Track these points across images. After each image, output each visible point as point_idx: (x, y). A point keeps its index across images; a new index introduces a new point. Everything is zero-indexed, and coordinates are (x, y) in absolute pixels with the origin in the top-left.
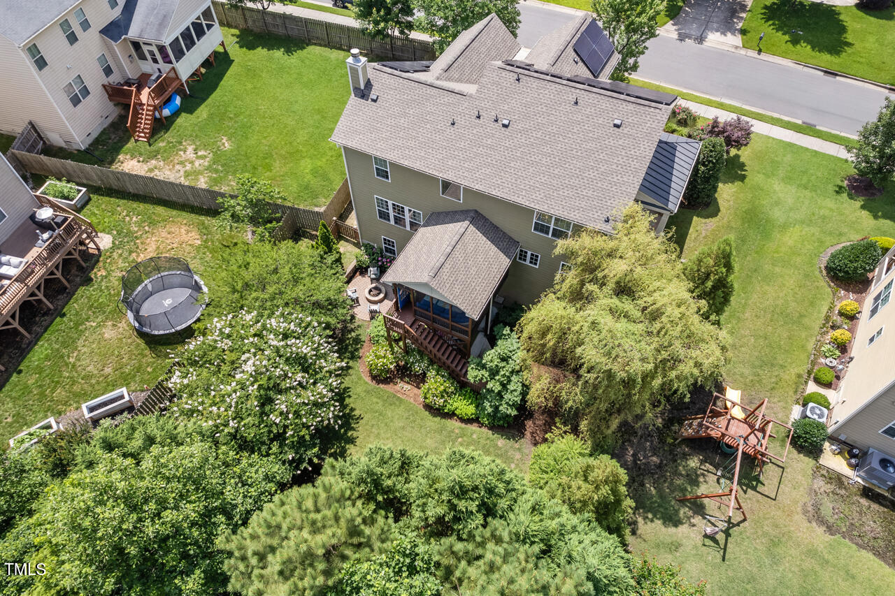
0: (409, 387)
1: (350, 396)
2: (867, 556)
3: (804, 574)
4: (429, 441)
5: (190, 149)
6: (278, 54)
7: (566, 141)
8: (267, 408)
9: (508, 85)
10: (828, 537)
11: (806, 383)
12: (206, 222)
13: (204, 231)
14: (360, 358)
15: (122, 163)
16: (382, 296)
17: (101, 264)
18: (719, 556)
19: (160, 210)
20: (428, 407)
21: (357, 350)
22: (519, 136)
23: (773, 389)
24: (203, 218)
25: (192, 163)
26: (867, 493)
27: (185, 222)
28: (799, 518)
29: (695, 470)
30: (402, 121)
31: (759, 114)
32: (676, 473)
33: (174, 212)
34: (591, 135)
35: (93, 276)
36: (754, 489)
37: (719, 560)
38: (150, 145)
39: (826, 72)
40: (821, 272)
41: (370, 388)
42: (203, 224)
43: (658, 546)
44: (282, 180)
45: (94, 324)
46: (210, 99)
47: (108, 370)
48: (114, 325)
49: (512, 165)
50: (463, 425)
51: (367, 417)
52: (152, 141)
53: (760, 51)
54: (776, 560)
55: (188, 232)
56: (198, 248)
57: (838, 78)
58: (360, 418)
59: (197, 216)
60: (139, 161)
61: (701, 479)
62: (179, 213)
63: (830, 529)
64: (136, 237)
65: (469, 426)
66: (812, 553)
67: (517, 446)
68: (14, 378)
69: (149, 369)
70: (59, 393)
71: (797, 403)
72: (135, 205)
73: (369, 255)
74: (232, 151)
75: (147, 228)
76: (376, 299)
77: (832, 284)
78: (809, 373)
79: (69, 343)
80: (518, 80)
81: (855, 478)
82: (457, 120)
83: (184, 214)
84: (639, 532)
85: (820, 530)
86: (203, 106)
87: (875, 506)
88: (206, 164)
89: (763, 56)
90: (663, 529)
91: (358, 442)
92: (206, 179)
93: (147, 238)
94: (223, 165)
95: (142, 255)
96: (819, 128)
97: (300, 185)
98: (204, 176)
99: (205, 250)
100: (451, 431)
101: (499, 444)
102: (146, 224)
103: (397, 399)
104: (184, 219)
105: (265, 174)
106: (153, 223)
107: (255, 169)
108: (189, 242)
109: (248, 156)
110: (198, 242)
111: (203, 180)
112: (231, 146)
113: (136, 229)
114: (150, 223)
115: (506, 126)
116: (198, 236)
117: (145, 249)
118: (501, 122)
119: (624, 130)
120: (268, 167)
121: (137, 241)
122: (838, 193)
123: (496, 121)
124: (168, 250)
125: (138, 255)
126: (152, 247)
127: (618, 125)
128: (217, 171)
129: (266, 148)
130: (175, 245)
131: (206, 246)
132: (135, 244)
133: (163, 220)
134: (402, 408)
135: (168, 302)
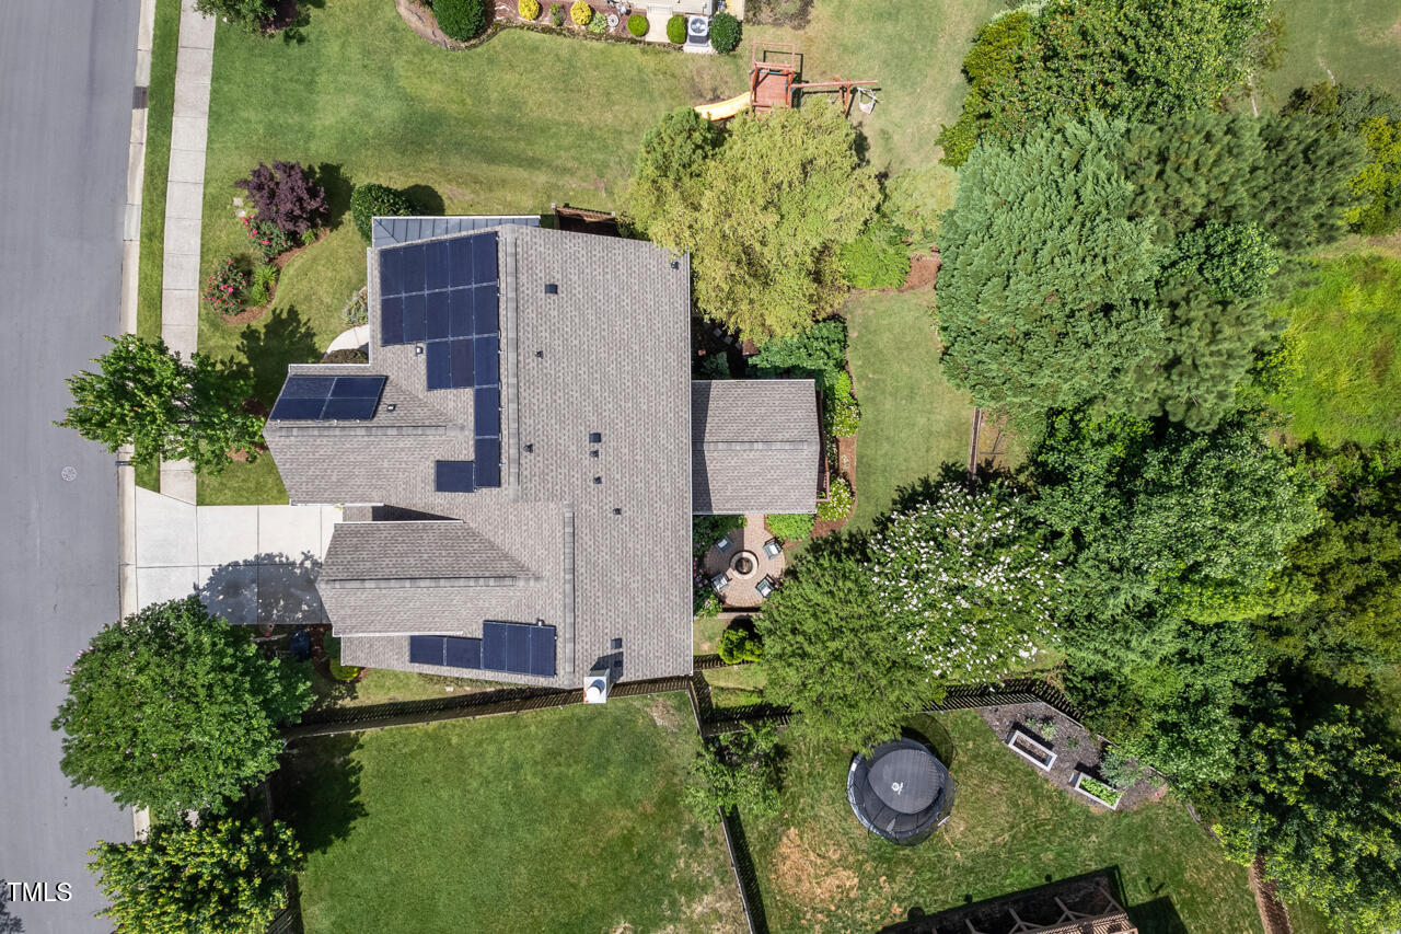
1: (882, 514)
3: (861, 20)
4: (887, 406)
7: (594, 349)
8: (1005, 540)
9: (540, 458)
11: (649, 44)
12: (759, 846)
13: (771, 839)
14: (834, 531)
16: (745, 555)
17: (888, 922)
19: (773, 925)
21: (826, 541)
22: (607, 414)
23: (673, 75)
24: (755, 858)
27: (773, 876)
28: (811, 30)
30: (635, 585)
33: (767, 901)
34: (577, 320)
35: (906, 916)
40: (475, 46)
41: (862, 498)
42: (762, 849)
43: (890, 150)
45: (958, 854)
47: (995, 788)
48: (947, 831)
49: (645, 407)
50: (856, 381)
51: (895, 483)
54: (860, 47)
55: (785, 858)
56: (798, 826)
58: (900, 489)
59: (757, 865)
62: (764, 895)
64: (828, 916)
65: (854, 377)
66: (838, 16)
67: (850, 317)
68: (1057, 877)
69: (971, 745)
70: (1044, 812)
71: (680, 49)
74: (626, 913)
75: (808, 916)
76: (752, 558)
77: (490, 31)
78: (634, 42)
79: (992, 858)
80: (530, 448)
82: (609, 508)
83: (762, 888)
84: (883, 170)
90: (872, 149)
91: (922, 476)
92: (694, 906)
93: (822, 900)
94: (659, 902)
95: (848, 884)
96: (144, 79)
97: (633, 770)
98: (692, 912)
99: (798, 813)
100: (866, 388)
101: (855, 334)
102: (803, 922)
103: (859, 461)
104: (768, 880)
105: (642, 832)
106: (797, 914)
107: (640, 855)
108: (799, 842)
109: (623, 885)
110: (793, 831)
111: (700, 909)
112: (618, 923)
113: (817, 927)
114: (799, 919)
115: (597, 438)
116: (785, 839)
117: (838, 887)
118: (597, 446)
119: (557, 279)
120: (627, 840)
121: (833, 908)
122: (301, 40)
123: (596, 453)
124: (824, 857)
125: (852, 888)
126: (831, 882)
127: (552, 289)
128: (673, 903)
129: (594, 869)
130: (812, 856)
131: (793, 816)
132: (838, 907)
133: (785, 905)
134: (869, 452)
135: (897, 787)
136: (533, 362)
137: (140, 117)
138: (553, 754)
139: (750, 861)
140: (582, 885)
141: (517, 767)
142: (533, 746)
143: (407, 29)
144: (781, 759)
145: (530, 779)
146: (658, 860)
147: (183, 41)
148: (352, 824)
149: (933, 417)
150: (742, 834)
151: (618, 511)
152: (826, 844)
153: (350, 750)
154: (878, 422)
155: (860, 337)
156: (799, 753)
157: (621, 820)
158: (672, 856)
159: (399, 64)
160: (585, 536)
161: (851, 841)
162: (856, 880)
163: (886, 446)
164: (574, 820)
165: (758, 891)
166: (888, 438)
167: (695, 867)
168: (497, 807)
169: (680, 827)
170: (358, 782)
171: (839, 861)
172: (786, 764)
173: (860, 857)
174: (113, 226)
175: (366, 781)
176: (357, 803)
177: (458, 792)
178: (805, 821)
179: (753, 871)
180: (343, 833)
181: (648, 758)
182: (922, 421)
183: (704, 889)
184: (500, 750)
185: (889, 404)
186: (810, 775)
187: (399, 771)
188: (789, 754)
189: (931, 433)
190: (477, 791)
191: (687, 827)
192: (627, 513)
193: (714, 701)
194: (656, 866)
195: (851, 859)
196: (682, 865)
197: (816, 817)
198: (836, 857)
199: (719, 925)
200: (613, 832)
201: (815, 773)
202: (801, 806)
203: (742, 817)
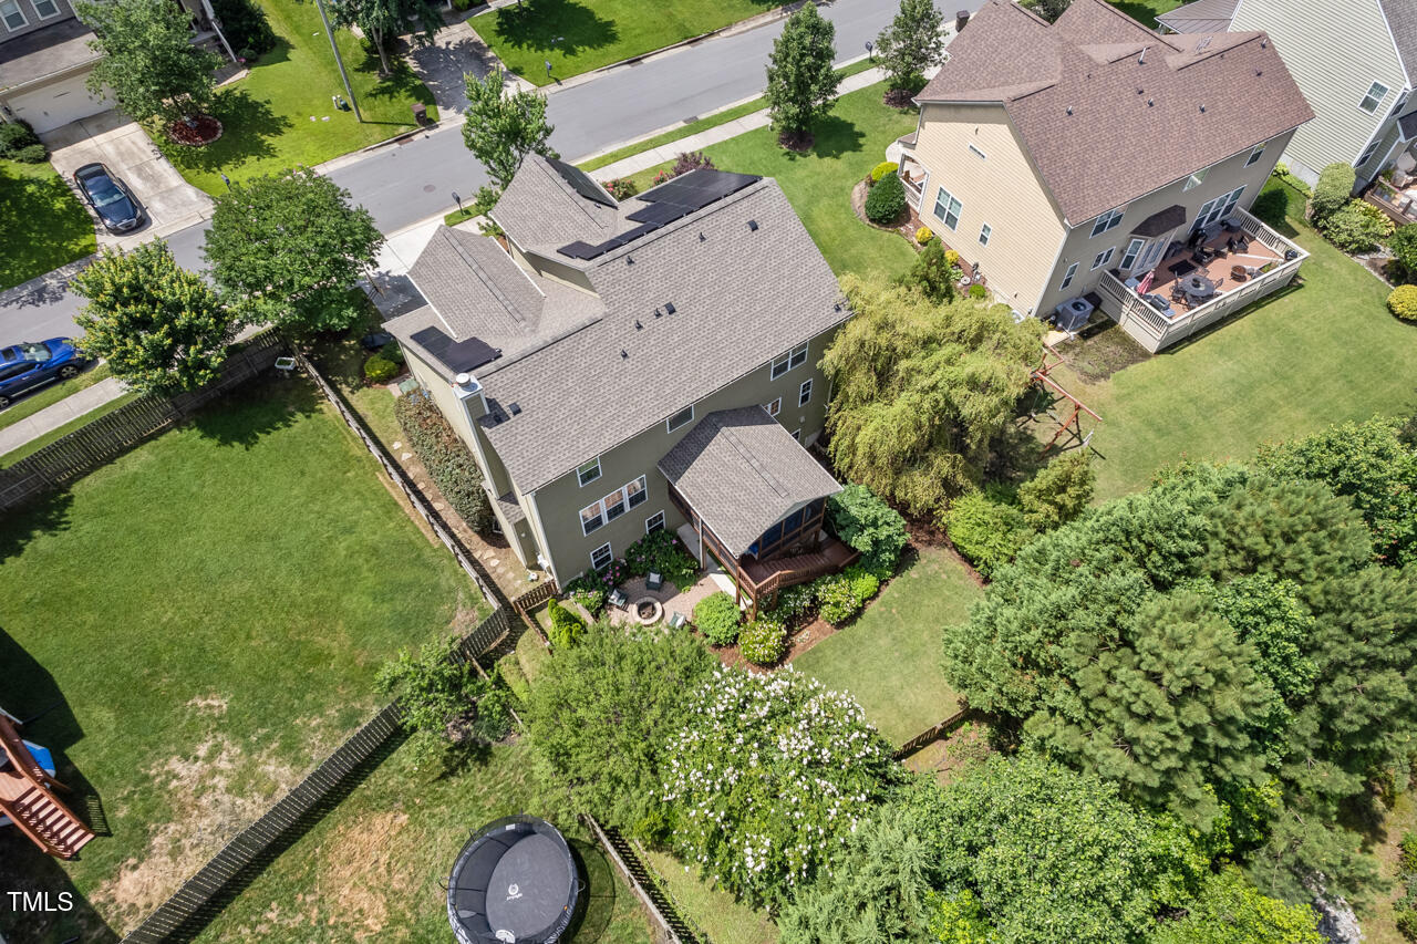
0: (806, 632)
2: (1131, 368)
3: (1134, 414)
4: (881, 642)
5: (176, 765)
6: (42, 541)
10: (1110, 383)
12: (368, 793)
13: (387, 801)
15: (113, 900)
18: (1099, 460)
19: (282, 863)
20: (841, 625)
22: (694, 309)
24: (354, 796)
25: (214, 772)
26: (1086, 335)
27: (342, 827)
29: (1018, 432)
31: (651, 140)
32: (1014, 447)
34: (745, 254)
36: (1054, 401)
37: (1103, 462)
38: (108, 834)
39: (629, 63)
40: (873, 227)
42: (368, 798)
44: (364, 647)
46: (66, 694)
50: (878, 600)
52: (98, 827)
53: (557, 81)
55: (368, 829)
57: (645, 61)
59: (346, 803)
60: (135, 868)
61: (1029, 432)
63: (1105, 376)
64: (320, 922)
65: (882, 595)
67: (924, 561)
72: (237, 905)
73: (592, 589)
74: (237, 698)
75: (309, 899)
77: (890, 229)
80: (630, 262)
81: (1069, 335)
82: (623, 346)
83: (322, 823)
85: (1102, 382)
86: (76, 711)
87: (1096, 338)
88: (237, 750)
89: (568, 83)
92: (273, 761)
93: (336, 901)
94: (262, 723)
95: (369, 921)
96: (702, 117)
97: (393, 627)
98: (265, 763)
99: (426, 811)
100: (881, 614)
101: (916, 576)
102: (301, 896)
103: (814, 651)
104: (335, 826)
105: (332, 667)
106: (306, 884)
107: (308, 677)
108: (393, 833)
109: (269, 679)
110: (404, 818)
111: (272, 769)
112: (223, 697)
113: (300, 917)
114: (302, 888)
115: (672, 311)
116: (391, 815)
117: (361, 911)
118: (665, 312)
119: (763, 227)
120: (319, 657)
121: (331, 922)
122: (792, 159)
123: (659, 315)
124: (389, 872)
125: (367, 929)
126: (363, 899)
127: (754, 227)
128: (268, 738)
129: (274, 644)
130: (384, 858)
131: (421, 809)
132: (335, 927)
133: (313, 863)
134: (828, 652)
135: (514, 892)
136: (694, 236)
137: (682, 124)
138: (375, 551)
139: (349, 792)
140: (253, 643)
141: (349, 531)
142: (375, 533)
143: (849, 195)
144: (476, 760)
145: (341, 548)
146: (309, 697)
147: (741, 120)
148: (235, 444)
149: (907, 690)
150: (373, 767)
151: (625, 356)
152: (405, 866)
153: (303, 411)
154: (861, 643)
155: (916, 581)
156: (494, 774)
157: (336, 642)
158: (319, 708)
159: (825, 202)
160: (589, 337)
161: (423, 892)
162: (378, 928)
163: (846, 665)
164: (318, 602)
165: (316, 821)
166: (855, 662)
167: (316, 739)
168: (302, 536)
169: (354, 699)
170: (278, 429)
171: (395, 893)
172: (473, 766)
173: (409, 915)
174: (606, 142)
175: (281, 435)
176: (257, 438)
177: (303, 499)
178: (422, 824)
179: (338, 802)
180: (225, 441)
181: (412, 631)
182: (895, 681)
183: (296, 761)
184: (359, 510)
185: (884, 642)
186: (476, 799)
187: (302, 451)
188: (486, 765)
189: (891, 699)
190: (311, 512)
191: (358, 706)
192: (628, 364)
193: (502, 661)
194: (301, 699)
195: (401, 905)
196: (314, 723)
197: (431, 834)
198: (396, 885)
199: (261, 800)
200: (321, 641)
201: (480, 803)
202: (437, 810)
203: (394, 755)
